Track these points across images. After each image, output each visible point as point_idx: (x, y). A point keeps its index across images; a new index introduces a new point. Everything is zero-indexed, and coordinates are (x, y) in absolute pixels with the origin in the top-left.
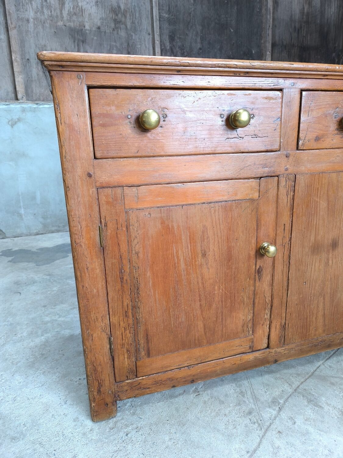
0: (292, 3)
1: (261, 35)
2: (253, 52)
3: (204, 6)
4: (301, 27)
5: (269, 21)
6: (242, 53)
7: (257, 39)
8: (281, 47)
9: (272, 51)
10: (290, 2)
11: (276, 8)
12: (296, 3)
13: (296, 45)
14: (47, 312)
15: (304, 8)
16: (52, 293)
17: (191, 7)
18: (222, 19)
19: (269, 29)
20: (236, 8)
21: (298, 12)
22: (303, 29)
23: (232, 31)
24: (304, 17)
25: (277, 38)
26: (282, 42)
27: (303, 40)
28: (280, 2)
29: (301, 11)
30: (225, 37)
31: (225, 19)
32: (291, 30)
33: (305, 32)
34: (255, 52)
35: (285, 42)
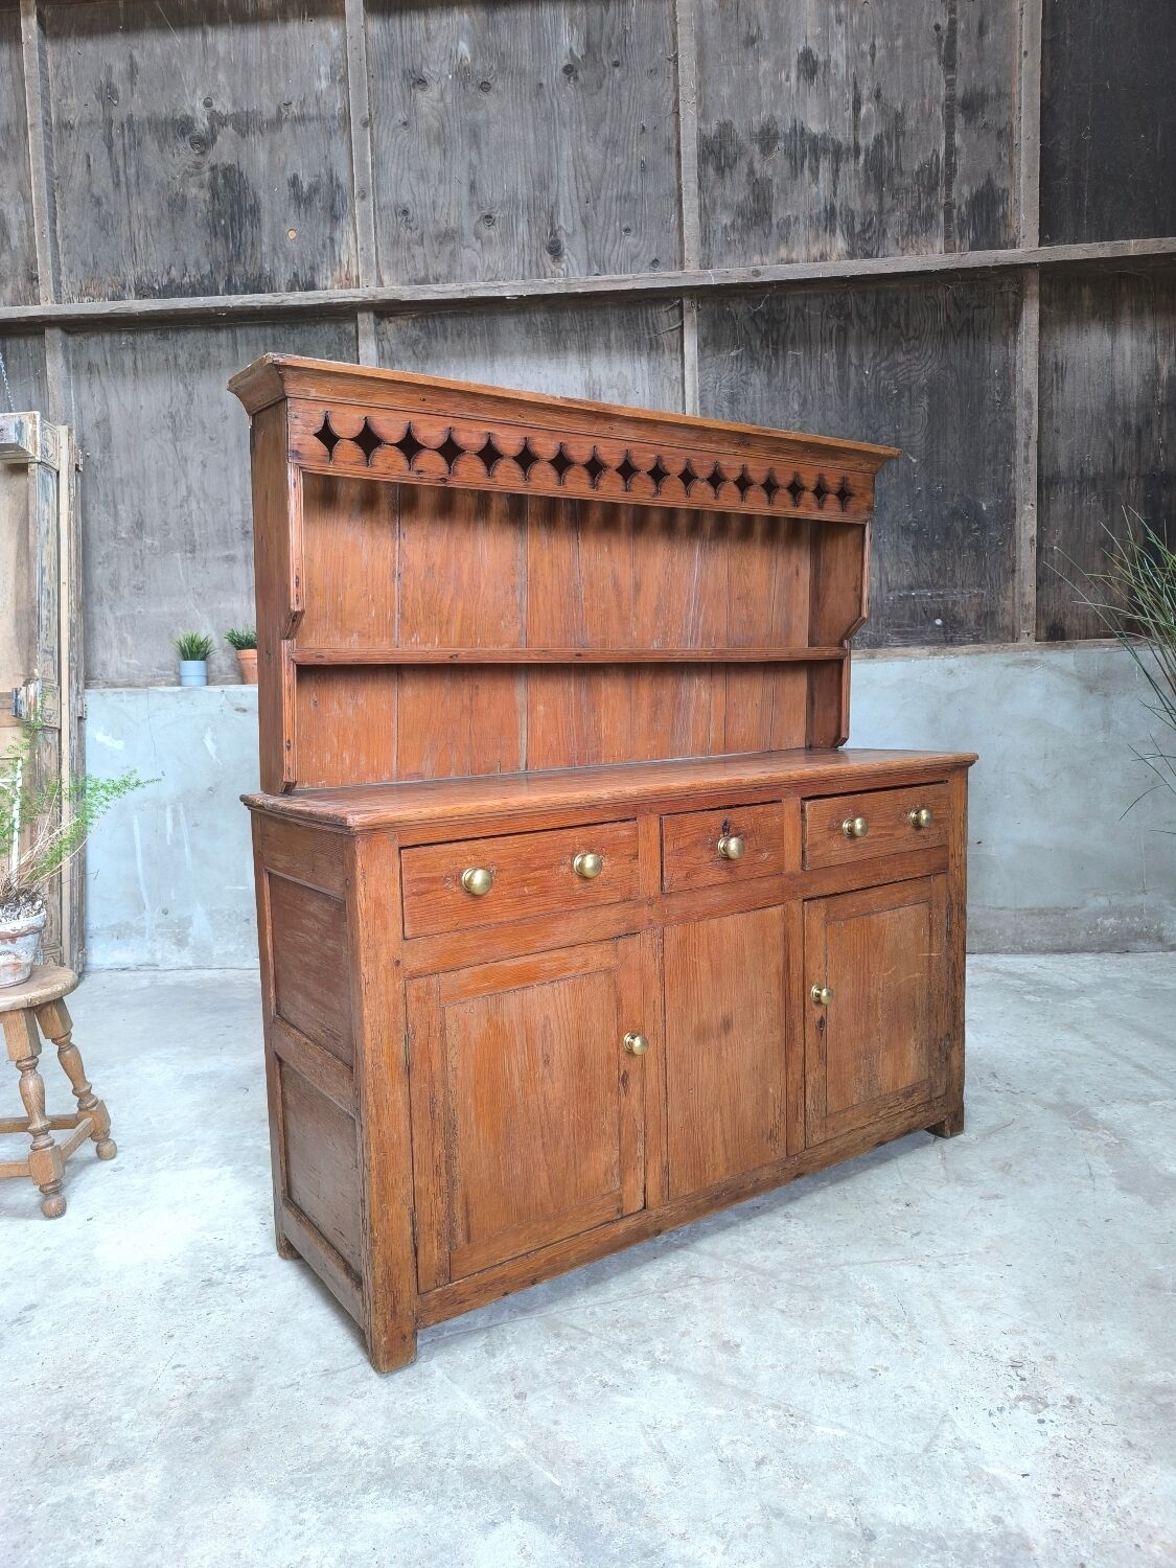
0: (1113, 360)
1: (1008, 461)
2: (985, 509)
3: (830, 414)
4: (1149, 422)
5: (1028, 423)
6: (945, 512)
7: (995, 472)
8: (1080, 483)
9: (1039, 500)
10: (1105, 361)
11: (1057, 384)
12: (1128, 359)
13: (1134, 473)
15: (1157, 369)
17: (793, 421)
18: (884, 437)
19: (1027, 445)
20: (926, 401)
21: (1135, 383)
22: (1155, 427)
23: (914, 461)
24: (1160, 392)
25: (1063, 462)
26: (1082, 469)
27: (1157, 458)
28: (1069, 366)
29: (1147, 378)
30: (894, 480)
31: (893, 435)
32: (1110, 434)
33: (1164, 434)
34: (989, 507)
35: (1091, 467)
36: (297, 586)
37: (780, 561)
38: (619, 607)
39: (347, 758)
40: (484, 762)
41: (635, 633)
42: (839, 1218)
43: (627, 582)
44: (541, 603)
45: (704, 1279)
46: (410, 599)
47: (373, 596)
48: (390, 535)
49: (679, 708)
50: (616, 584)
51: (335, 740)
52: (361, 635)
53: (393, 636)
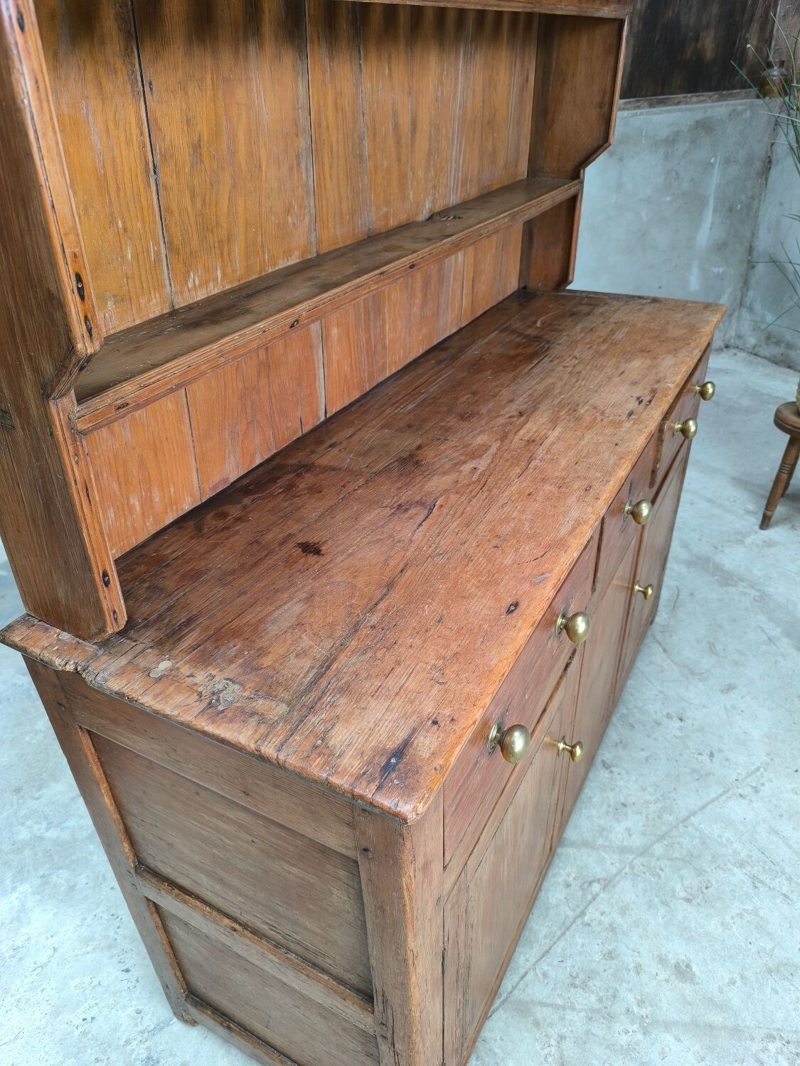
14: (23, 812)
16: (35, 741)
36: (82, 297)
37: (518, 65)
38: (399, 160)
39: (137, 503)
40: (287, 428)
41: (411, 196)
42: (644, 754)
43: (405, 121)
44: (327, 175)
45: (602, 882)
46: (176, 213)
47: (124, 223)
48: (129, 87)
49: (443, 284)
50: (396, 126)
51: (115, 485)
52: (120, 299)
53: (163, 286)
